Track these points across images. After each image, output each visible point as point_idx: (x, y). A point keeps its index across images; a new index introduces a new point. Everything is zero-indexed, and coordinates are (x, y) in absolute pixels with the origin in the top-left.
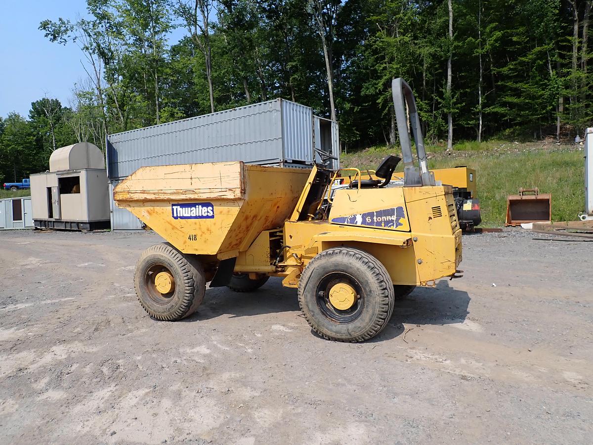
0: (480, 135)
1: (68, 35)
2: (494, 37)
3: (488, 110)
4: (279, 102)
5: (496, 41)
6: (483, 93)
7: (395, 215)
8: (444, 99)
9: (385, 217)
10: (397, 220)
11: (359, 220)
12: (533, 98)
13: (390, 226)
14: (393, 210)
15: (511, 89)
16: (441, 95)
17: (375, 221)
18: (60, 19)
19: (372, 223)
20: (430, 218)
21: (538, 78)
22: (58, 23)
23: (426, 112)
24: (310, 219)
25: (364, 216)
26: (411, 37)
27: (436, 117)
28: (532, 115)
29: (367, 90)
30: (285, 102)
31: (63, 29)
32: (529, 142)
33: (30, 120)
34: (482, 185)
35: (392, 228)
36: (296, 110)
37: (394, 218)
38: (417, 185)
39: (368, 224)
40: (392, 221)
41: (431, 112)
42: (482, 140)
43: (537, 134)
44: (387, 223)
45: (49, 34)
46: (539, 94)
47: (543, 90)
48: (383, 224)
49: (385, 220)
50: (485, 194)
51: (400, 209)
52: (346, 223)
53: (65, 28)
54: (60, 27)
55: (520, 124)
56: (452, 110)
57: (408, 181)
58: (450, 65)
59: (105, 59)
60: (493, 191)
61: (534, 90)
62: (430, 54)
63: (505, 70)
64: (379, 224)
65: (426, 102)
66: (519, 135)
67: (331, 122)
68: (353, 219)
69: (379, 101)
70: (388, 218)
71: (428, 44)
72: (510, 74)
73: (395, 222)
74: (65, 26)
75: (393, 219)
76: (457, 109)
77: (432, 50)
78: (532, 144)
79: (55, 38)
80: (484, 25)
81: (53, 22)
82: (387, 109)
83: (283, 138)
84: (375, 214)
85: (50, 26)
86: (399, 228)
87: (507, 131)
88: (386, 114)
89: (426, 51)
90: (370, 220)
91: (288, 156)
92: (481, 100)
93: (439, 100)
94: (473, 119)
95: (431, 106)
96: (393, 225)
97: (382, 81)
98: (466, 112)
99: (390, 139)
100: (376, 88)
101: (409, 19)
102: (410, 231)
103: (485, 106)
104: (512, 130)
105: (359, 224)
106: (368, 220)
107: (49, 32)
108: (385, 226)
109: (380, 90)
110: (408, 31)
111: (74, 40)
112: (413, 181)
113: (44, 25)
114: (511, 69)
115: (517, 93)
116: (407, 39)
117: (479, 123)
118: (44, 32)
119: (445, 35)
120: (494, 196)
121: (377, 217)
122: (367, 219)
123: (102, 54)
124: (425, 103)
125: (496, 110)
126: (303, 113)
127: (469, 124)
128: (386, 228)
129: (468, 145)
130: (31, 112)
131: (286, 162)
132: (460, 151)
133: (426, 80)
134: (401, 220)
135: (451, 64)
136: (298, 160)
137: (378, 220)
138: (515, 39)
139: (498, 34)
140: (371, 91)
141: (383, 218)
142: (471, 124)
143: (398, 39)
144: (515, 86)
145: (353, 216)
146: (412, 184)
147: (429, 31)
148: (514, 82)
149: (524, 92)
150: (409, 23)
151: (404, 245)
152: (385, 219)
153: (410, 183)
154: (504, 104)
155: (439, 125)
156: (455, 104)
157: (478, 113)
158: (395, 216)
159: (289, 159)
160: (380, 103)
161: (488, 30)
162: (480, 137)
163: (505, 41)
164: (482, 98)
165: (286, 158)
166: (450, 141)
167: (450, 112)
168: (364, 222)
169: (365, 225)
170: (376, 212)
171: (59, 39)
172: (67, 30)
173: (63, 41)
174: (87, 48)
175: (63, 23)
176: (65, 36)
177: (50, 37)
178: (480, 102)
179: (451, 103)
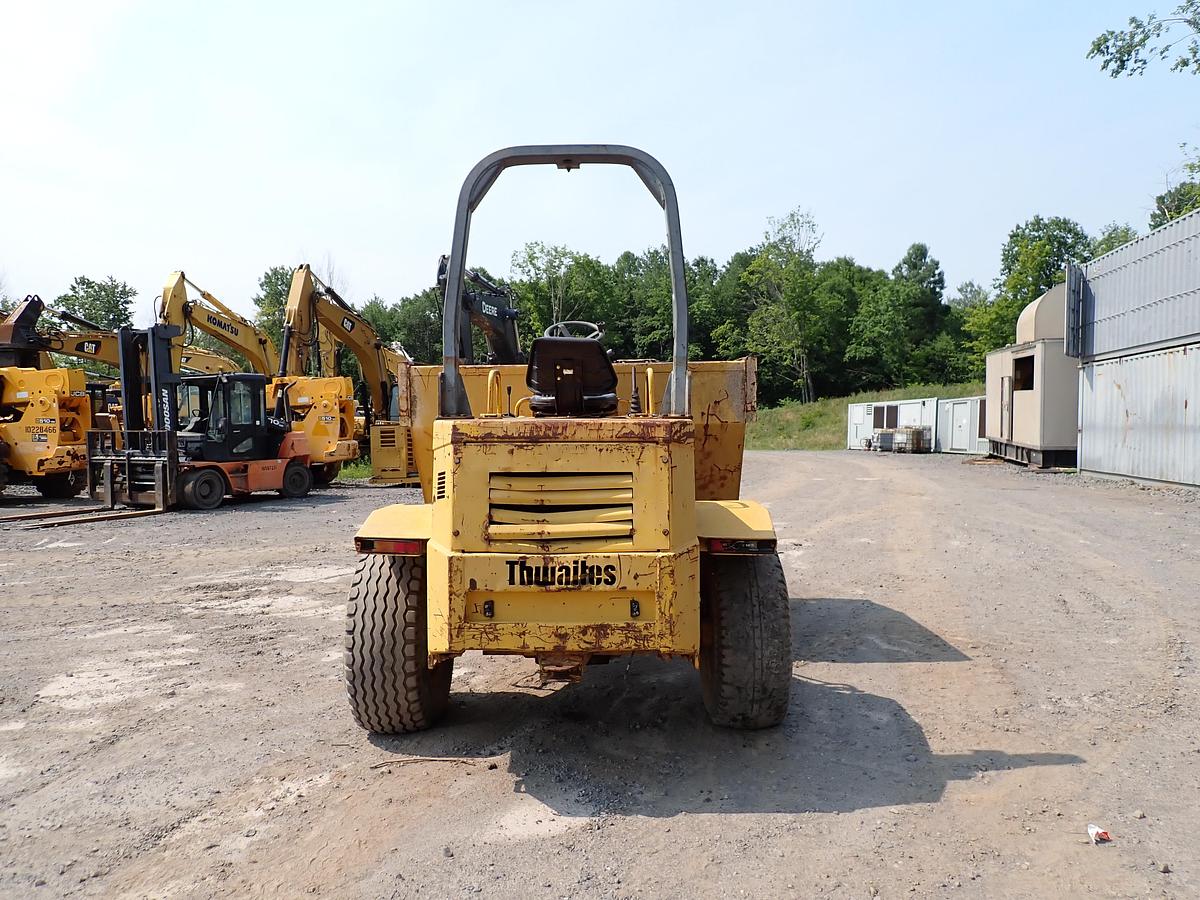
1: (1149, 48)
18: (1133, 20)
22: (1129, 28)
31: (1137, 39)
45: (1110, 61)
53: (1142, 36)
54: (1132, 37)
74: (1143, 32)
79: (1122, 66)
81: (1117, 32)
85: (1110, 43)
107: (1109, 57)
111: (1162, 53)
113: (1099, 47)
118: (1100, 59)
171: (1130, 64)
172: (1147, 37)
173: (1140, 64)
174: (1185, 63)
175: (1138, 27)
176: (1143, 54)
177: (1113, 65)
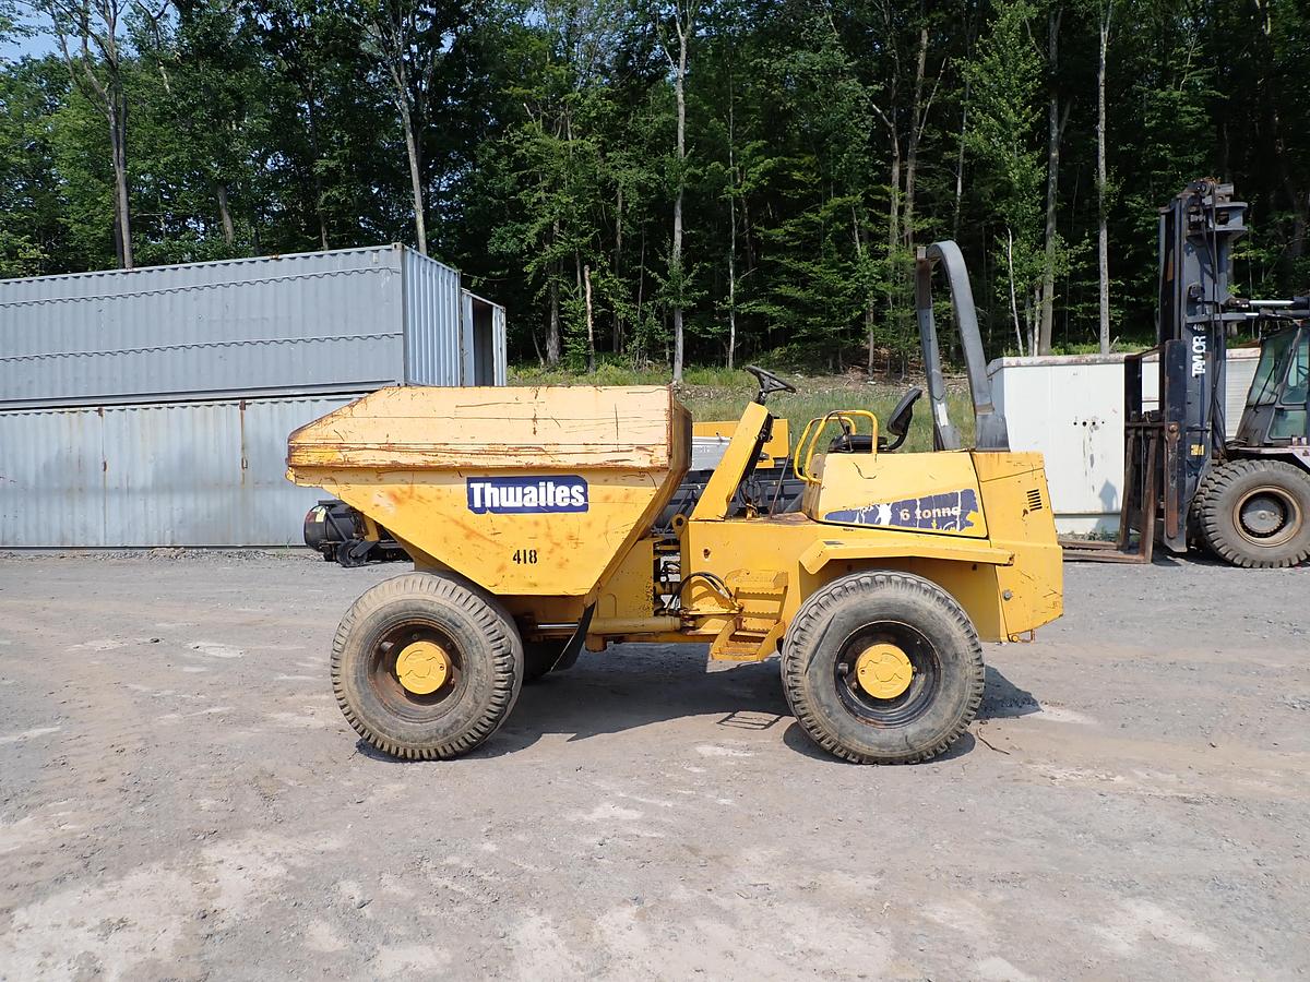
0: (731, 356)
2: (761, 168)
3: (744, 307)
4: (397, 253)
5: (763, 175)
6: (737, 275)
7: (959, 506)
8: (667, 278)
9: (938, 510)
10: (963, 516)
11: (885, 515)
12: (829, 292)
13: (948, 528)
14: (954, 495)
15: (789, 272)
16: (663, 270)
17: (919, 517)
19: (912, 521)
20: (1025, 512)
21: (836, 256)
23: (626, 301)
24: (749, 515)
25: (896, 508)
26: (598, 142)
27: (644, 315)
28: (828, 325)
29: (502, 243)
32: (820, 375)
35: (953, 531)
37: (957, 511)
38: (1001, 449)
39: (904, 523)
40: (953, 517)
41: (636, 301)
42: (736, 367)
43: (834, 360)
44: (942, 521)
46: (839, 286)
47: (846, 278)
48: (934, 524)
49: (939, 515)
51: (968, 494)
52: (857, 522)
55: (805, 340)
56: (683, 303)
57: (984, 439)
58: (678, 211)
61: (832, 278)
62: (637, 183)
63: (778, 234)
64: (926, 523)
65: (624, 280)
66: (799, 360)
67: (492, 306)
68: (873, 514)
69: (529, 268)
70: (944, 512)
71: (633, 163)
72: (788, 242)
73: (957, 519)
75: (954, 513)
76: (694, 300)
77: (643, 176)
78: (828, 380)
80: (740, 140)
82: (545, 287)
83: (405, 335)
84: (918, 503)
86: (967, 531)
87: (777, 352)
88: (541, 299)
89: (629, 176)
90: (908, 516)
92: (735, 289)
93: (660, 280)
94: (715, 324)
95: (634, 290)
96: (955, 525)
97: (536, 228)
98: (703, 311)
99: (547, 352)
100: (523, 241)
101: (594, 105)
102: (987, 538)
103: (739, 299)
104: (785, 350)
105: (885, 523)
106: (904, 515)
108: (938, 528)
109: (529, 245)
110: (590, 130)
112: (994, 442)
114: (789, 233)
115: (802, 280)
116: (590, 145)
117: (730, 333)
119: (671, 150)
121: (922, 510)
122: (902, 514)
124: (621, 283)
125: (763, 309)
126: (443, 281)
127: (709, 333)
128: (940, 531)
129: (710, 374)
132: (699, 387)
133: (622, 235)
134: (971, 517)
135: (682, 209)
137: (924, 515)
138: (797, 175)
139: (770, 163)
140: (511, 246)
141: (934, 511)
142: (713, 334)
143: (571, 144)
144: (795, 266)
145: (871, 508)
146: (991, 447)
147: (633, 138)
148: (795, 259)
149: (814, 279)
150: (593, 114)
152: (939, 513)
153: (988, 444)
154: (778, 300)
155: (651, 331)
156: (687, 290)
157: (726, 313)
158: (959, 508)
160: (529, 274)
161: (747, 151)
162: (731, 361)
163: (777, 177)
164: (735, 283)
165: (411, 380)
166: (678, 365)
167: (679, 306)
168: (895, 519)
169: (898, 525)
170: (920, 499)
178: (732, 291)
179: (681, 288)
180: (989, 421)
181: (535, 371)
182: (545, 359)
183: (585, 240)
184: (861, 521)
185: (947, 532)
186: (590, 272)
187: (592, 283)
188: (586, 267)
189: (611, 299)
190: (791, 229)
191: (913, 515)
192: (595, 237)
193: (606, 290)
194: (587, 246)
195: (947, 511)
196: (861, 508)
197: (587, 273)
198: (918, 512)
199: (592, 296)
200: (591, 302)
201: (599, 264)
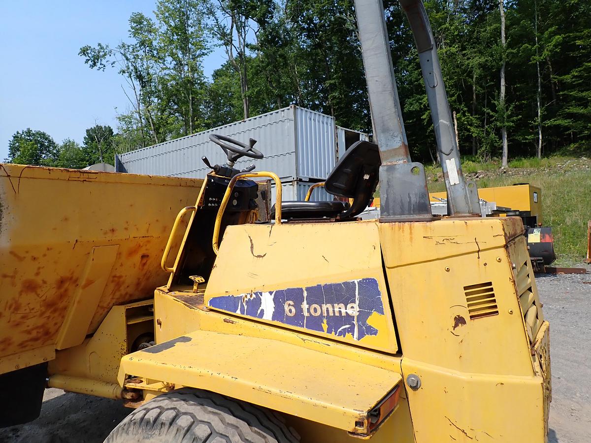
0: (540, 151)
1: (106, 60)
2: (554, 42)
3: (548, 123)
4: (292, 110)
5: (556, 46)
6: (542, 105)
7: (357, 302)
8: (496, 112)
9: (329, 306)
10: (363, 316)
11: (268, 306)
13: (343, 333)
14: (349, 286)
15: (575, 98)
16: (493, 108)
17: (306, 314)
18: (99, 45)
19: (298, 318)
20: (459, 321)
22: (97, 48)
23: (477, 127)
24: (195, 287)
25: (280, 297)
26: (459, 47)
27: (488, 133)
29: (411, 106)
30: (299, 110)
31: (101, 54)
33: (85, 146)
34: (548, 207)
35: (348, 338)
36: (315, 120)
37: (353, 310)
38: (416, 217)
39: (290, 320)
40: (349, 318)
41: (483, 127)
42: (543, 156)
44: (336, 322)
45: (89, 60)
48: (325, 326)
49: (331, 314)
50: (552, 218)
51: (369, 284)
52: (238, 313)
53: (103, 53)
54: (99, 52)
55: (587, 138)
56: (506, 124)
57: (391, 204)
58: (503, 75)
59: (142, 82)
60: (563, 214)
62: (480, 64)
63: (567, 78)
64: (314, 322)
65: (477, 116)
66: (586, 150)
67: (359, 134)
68: (255, 304)
69: (424, 117)
70: (337, 310)
71: (478, 54)
72: (574, 82)
73: (355, 322)
74: (104, 51)
75: (350, 312)
76: (513, 122)
77: (483, 60)
79: (95, 64)
80: (542, 31)
81: (92, 47)
83: (296, 152)
84: (305, 294)
85: (89, 51)
86: (367, 341)
87: (572, 146)
89: (475, 61)
90: (293, 310)
91: (303, 173)
92: (541, 112)
93: (491, 113)
94: (531, 134)
95: (483, 121)
96: (351, 330)
98: (523, 126)
100: (421, 104)
101: (456, 28)
102: (399, 353)
103: (544, 118)
104: (577, 145)
105: (268, 317)
106: (289, 308)
107: (88, 58)
108: (329, 331)
109: (424, 105)
110: (455, 41)
111: (112, 64)
112: (406, 206)
113: (84, 51)
114: (574, 77)
115: (583, 102)
116: (453, 50)
117: (539, 138)
118: (84, 58)
119: (496, 42)
120: (564, 221)
121: (310, 304)
122: (287, 308)
123: (140, 77)
124: (476, 118)
125: (558, 122)
126: (323, 123)
127: (527, 139)
128: (332, 336)
129: (526, 162)
130: (85, 138)
131: (301, 180)
132: (517, 169)
133: (476, 94)
134: (374, 320)
135: (505, 73)
136: (316, 178)
137: (312, 311)
138: (578, 42)
139: (558, 38)
140: (416, 107)
141: (324, 307)
142: (529, 139)
143: (444, 50)
144: (580, 95)
145: (254, 296)
146: (402, 213)
147: (478, 41)
148: (579, 91)
150: (456, 33)
151: (361, 430)
152: (331, 310)
153: (398, 210)
154: (568, 116)
155: (492, 141)
156: (509, 117)
157: (537, 127)
158: (356, 305)
159: (305, 176)
160: (425, 119)
161: (546, 35)
162: (540, 153)
163: (566, 46)
164: (541, 110)
165: (301, 176)
166: (505, 159)
167: (504, 126)
168: (279, 313)
169: (282, 321)
170: (308, 289)
171: (98, 64)
172: (105, 55)
173: (102, 66)
174: (124, 72)
175: (101, 48)
176: (104, 62)
177: (90, 63)
178: (539, 114)
179: (505, 116)
180: (397, 175)
181: (430, 167)
182: (436, 162)
183: (453, 98)
184: (242, 312)
185: (341, 339)
186: (456, 114)
187: (457, 119)
188: (454, 112)
189: (469, 127)
190: (576, 74)
191: (299, 311)
192: (459, 96)
193: (466, 123)
194: (455, 101)
195: (340, 309)
196: (244, 295)
197: (455, 115)
198: (305, 306)
199: (458, 127)
200: (457, 130)
201: (462, 109)
